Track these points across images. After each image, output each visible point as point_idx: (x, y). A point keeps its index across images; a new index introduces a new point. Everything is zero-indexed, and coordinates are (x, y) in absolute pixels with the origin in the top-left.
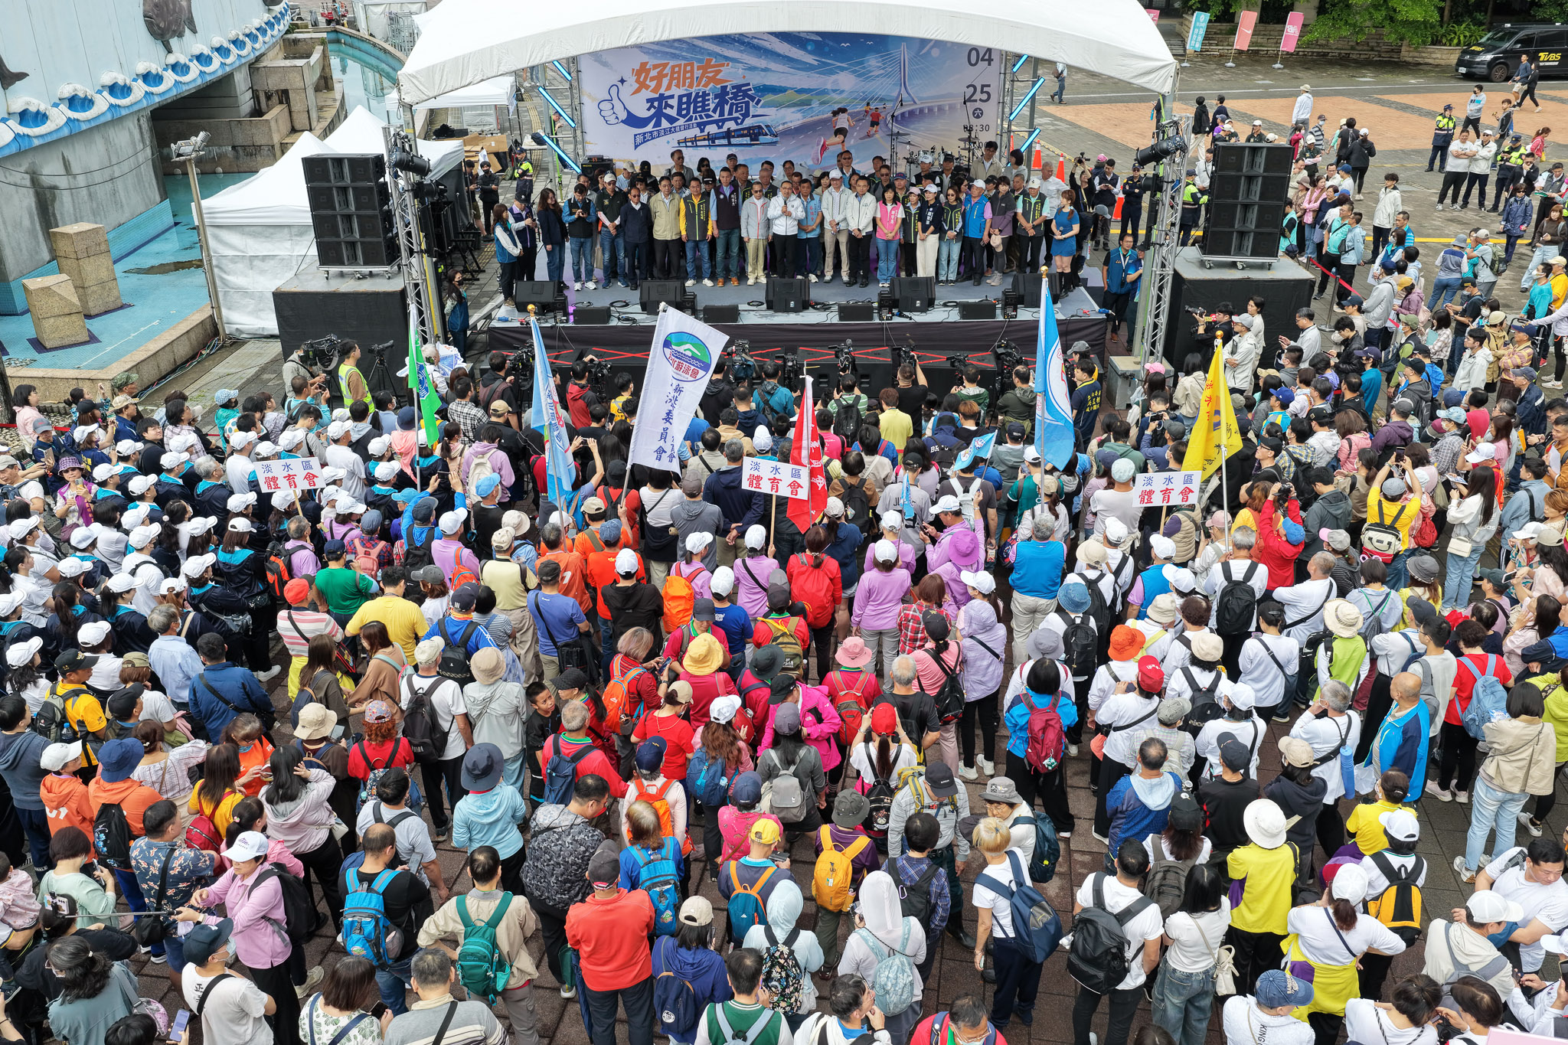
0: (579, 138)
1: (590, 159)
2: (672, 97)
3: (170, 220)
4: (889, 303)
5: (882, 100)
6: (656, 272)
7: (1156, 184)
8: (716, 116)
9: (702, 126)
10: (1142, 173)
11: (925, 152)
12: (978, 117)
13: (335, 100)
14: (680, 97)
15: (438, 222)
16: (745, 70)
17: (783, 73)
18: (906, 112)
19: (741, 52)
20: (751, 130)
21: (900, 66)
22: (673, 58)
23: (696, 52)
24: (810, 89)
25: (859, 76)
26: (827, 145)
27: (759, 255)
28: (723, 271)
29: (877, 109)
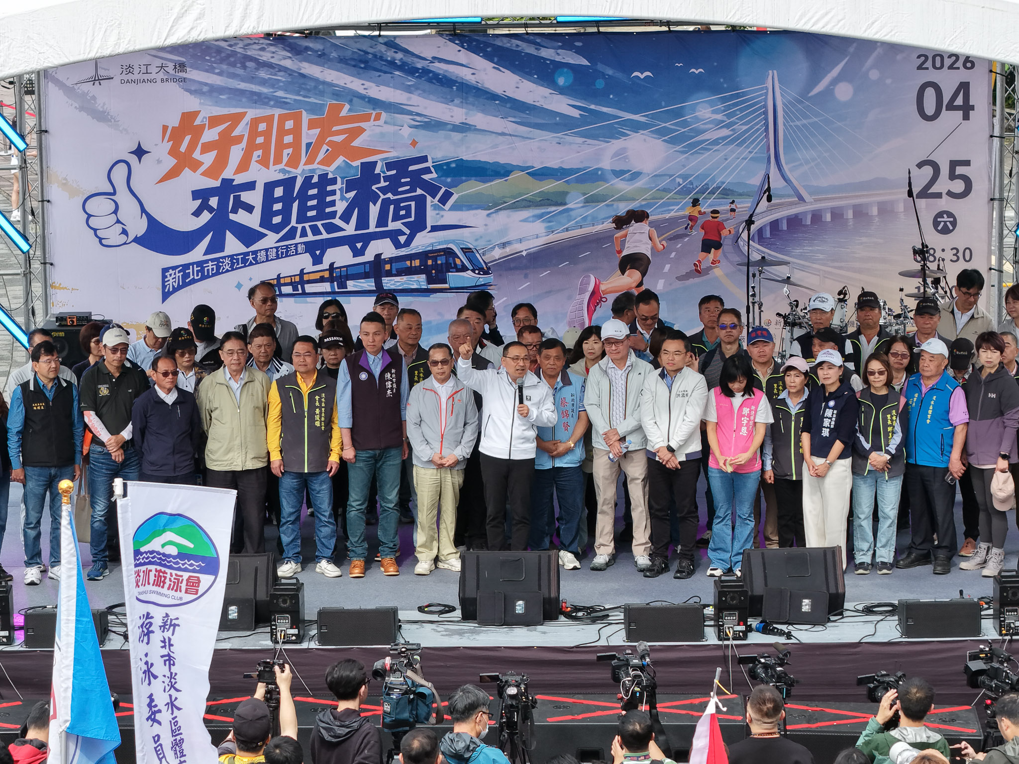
0: (37, 275)
1: (59, 320)
2: (250, 186)
5: (726, 193)
8: (350, 229)
9: (316, 250)
12: (945, 231)
14: (269, 187)
16: (416, 127)
17: (503, 134)
18: (781, 219)
19: (408, 89)
20: (430, 258)
21: (766, 119)
22: (256, 103)
23: (304, 89)
24: (563, 169)
25: (673, 141)
26: (603, 287)
27: (444, 509)
28: (363, 541)
29: (715, 212)
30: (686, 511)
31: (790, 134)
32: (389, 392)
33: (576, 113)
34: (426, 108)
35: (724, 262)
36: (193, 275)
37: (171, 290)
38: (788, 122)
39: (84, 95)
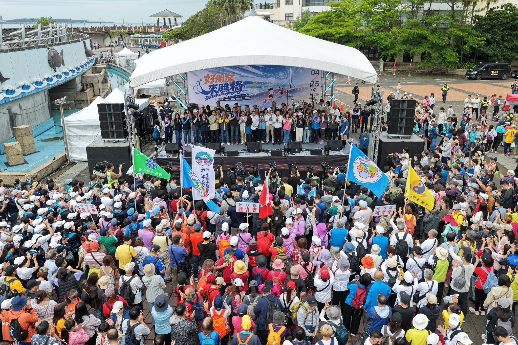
0: (187, 98)
1: (190, 104)
2: (217, 85)
3: (53, 124)
4: (288, 150)
5: (284, 86)
6: (211, 141)
7: (373, 112)
8: (231, 91)
9: (226, 94)
10: (368, 108)
11: (298, 102)
12: (315, 91)
13: (108, 86)
14: (220, 85)
15: (140, 124)
16: (240, 76)
17: (252, 77)
18: (292, 89)
19: (239, 71)
20: (242, 95)
21: (290, 75)
22: (217, 73)
23: (224, 71)
24: (261, 82)
25: (277, 78)
26: (267, 99)
28: (233, 140)
29: (282, 89)
31: (293, 77)
33: (263, 74)
35: (284, 96)
36: (209, 97)
37: (205, 100)
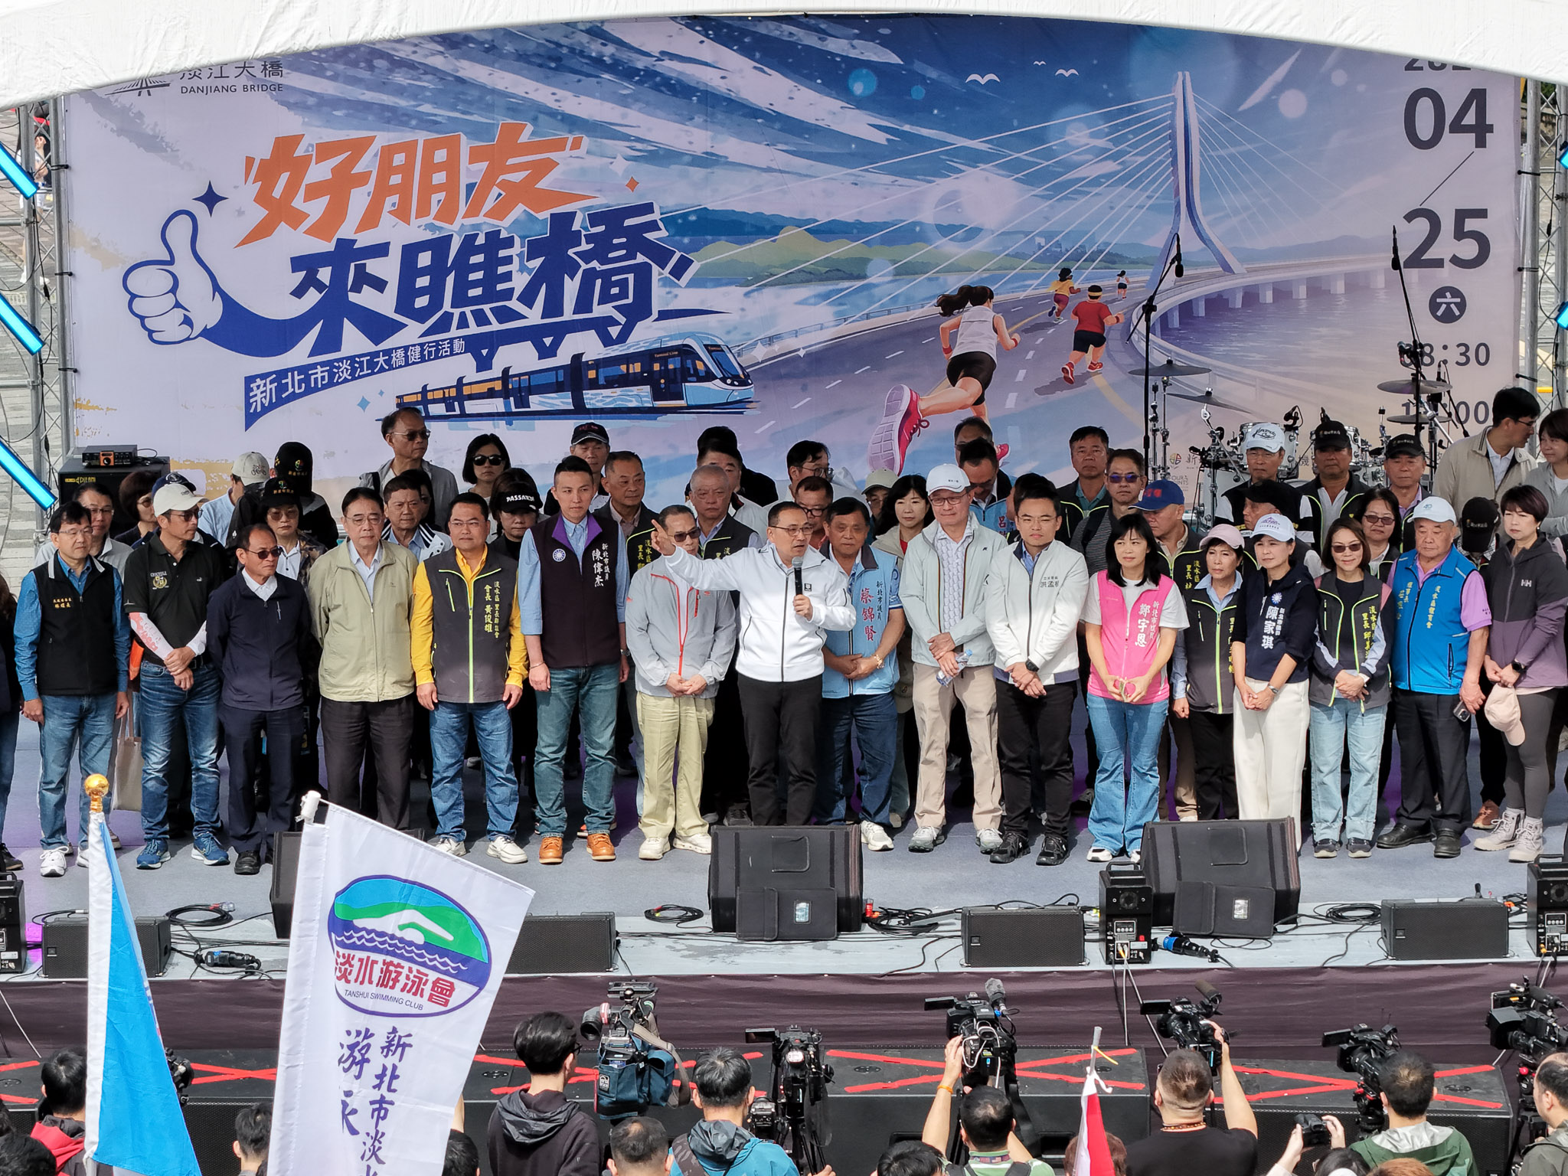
0: (53, 387)
1: (87, 458)
2: (381, 250)
5: (1112, 259)
8: (534, 316)
9: (482, 348)
12: (1448, 318)
14: (410, 252)
16: (635, 159)
17: (769, 170)
18: (1196, 299)
19: (623, 101)
20: (657, 360)
21: (1174, 146)
22: (388, 122)
23: (465, 102)
24: (861, 223)
25: (1031, 180)
26: (922, 405)
27: (683, 758)
28: (560, 807)
29: (1095, 289)
30: (1055, 760)
31: (1210, 169)
32: (598, 579)
33: (881, 138)
34: (650, 130)
35: (1108, 366)
36: (293, 386)
37: (259, 410)
38: (1206, 150)
39: (124, 111)
